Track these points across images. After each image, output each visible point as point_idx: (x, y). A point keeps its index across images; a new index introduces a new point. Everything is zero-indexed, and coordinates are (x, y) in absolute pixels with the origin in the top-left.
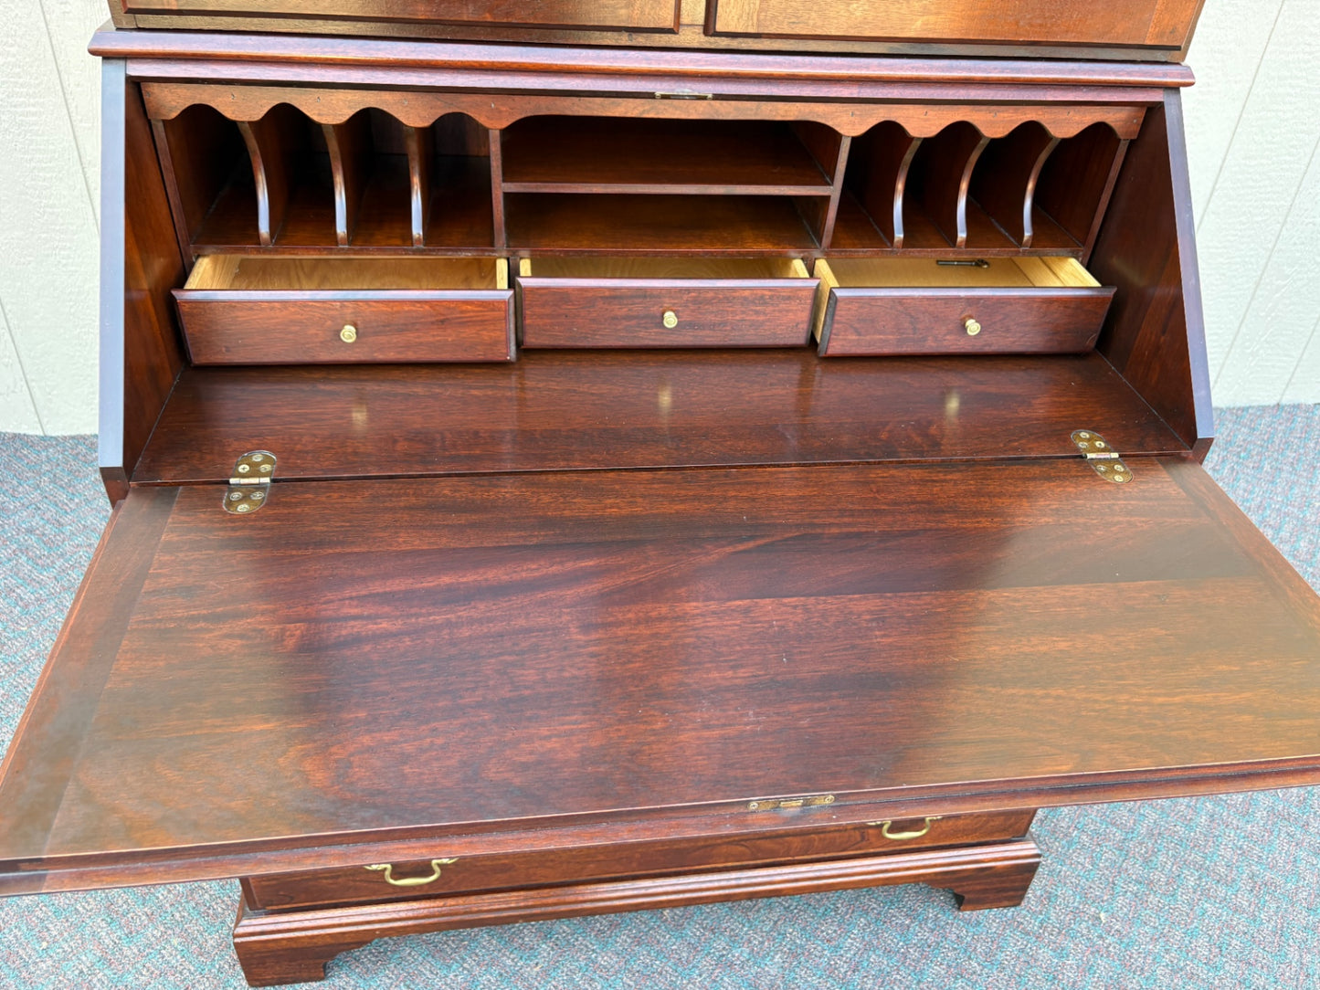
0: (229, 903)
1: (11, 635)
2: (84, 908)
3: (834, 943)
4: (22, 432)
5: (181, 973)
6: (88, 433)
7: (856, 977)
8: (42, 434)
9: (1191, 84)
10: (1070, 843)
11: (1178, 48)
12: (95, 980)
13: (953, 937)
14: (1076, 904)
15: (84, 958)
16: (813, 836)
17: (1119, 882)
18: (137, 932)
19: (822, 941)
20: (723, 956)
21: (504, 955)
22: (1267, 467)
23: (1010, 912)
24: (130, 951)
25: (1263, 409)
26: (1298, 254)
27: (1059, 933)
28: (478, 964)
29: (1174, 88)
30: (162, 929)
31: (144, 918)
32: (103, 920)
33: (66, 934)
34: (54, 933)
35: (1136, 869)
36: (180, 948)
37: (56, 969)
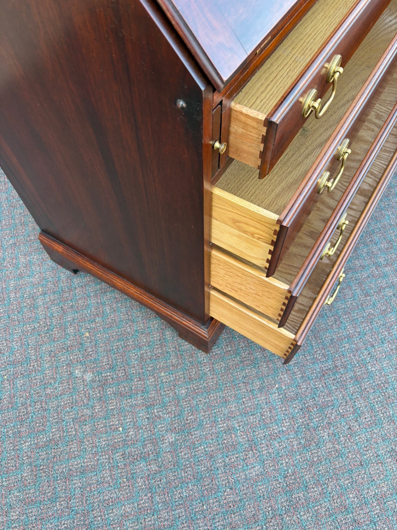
0: (160, 346)
2: (113, 406)
5: (180, 378)
12: (157, 414)
15: (141, 415)
18: (145, 388)
24: (152, 394)
30: (151, 377)
31: (139, 383)
32: (126, 400)
33: (122, 418)
34: (117, 423)
37: (137, 428)
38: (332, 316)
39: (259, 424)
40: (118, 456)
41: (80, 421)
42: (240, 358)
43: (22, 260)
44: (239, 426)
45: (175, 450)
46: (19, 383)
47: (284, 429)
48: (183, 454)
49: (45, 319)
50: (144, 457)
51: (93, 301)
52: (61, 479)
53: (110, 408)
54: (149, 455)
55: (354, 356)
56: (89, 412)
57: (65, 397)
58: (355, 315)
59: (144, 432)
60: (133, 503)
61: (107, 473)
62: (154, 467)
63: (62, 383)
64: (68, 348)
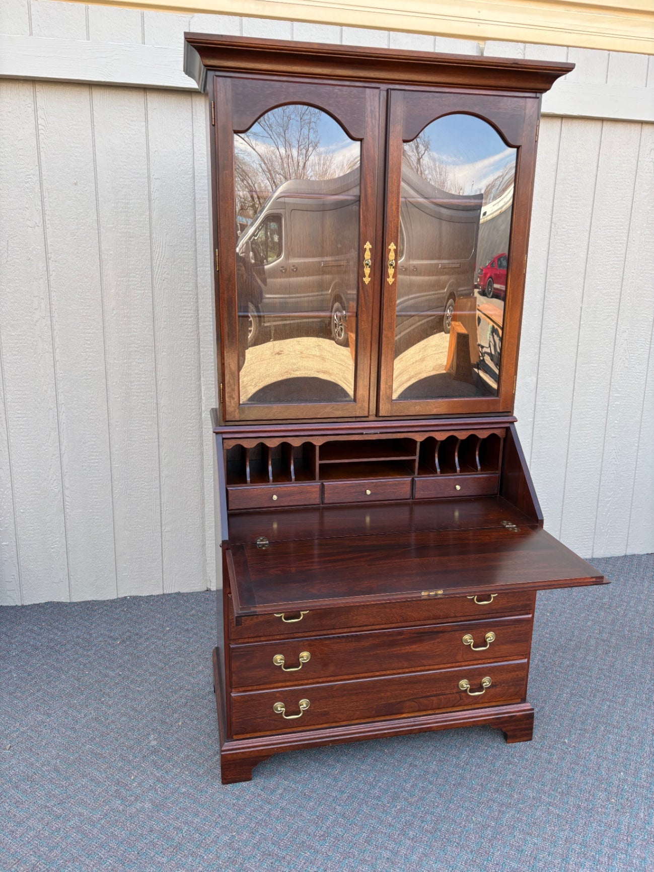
1: (82, 675)
2: (144, 765)
3: (457, 756)
4: (61, 601)
5: (192, 782)
6: (90, 600)
7: (468, 766)
8: (69, 601)
9: (517, 421)
10: (550, 719)
11: (510, 412)
13: (506, 752)
14: (555, 739)
15: (150, 781)
16: (441, 696)
17: (572, 730)
18: (170, 771)
19: (452, 756)
20: (412, 763)
21: (322, 768)
22: (622, 580)
23: (528, 743)
24: (168, 777)
25: (619, 558)
26: (611, 487)
27: (550, 748)
28: (312, 772)
29: (512, 423)
30: (180, 769)
31: (171, 766)
32: (154, 768)
33: (140, 774)
35: (579, 726)
36: (189, 775)
37: (140, 785)
38: (325, 832)
39: (197, 841)
40: (114, 788)
41: (123, 759)
42: (235, 802)
43: (200, 668)
44: (185, 832)
45: (140, 811)
46: (124, 718)
47: (205, 857)
48: (141, 816)
50: (123, 799)
51: (205, 711)
52: (81, 774)
53: (142, 765)
54: (127, 801)
55: (305, 863)
56: (131, 757)
57: (132, 742)
58: (341, 844)
59: (140, 790)
60: (91, 813)
61: (99, 790)
62: (121, 808)
63: (139, 735)
64: (163, 722)
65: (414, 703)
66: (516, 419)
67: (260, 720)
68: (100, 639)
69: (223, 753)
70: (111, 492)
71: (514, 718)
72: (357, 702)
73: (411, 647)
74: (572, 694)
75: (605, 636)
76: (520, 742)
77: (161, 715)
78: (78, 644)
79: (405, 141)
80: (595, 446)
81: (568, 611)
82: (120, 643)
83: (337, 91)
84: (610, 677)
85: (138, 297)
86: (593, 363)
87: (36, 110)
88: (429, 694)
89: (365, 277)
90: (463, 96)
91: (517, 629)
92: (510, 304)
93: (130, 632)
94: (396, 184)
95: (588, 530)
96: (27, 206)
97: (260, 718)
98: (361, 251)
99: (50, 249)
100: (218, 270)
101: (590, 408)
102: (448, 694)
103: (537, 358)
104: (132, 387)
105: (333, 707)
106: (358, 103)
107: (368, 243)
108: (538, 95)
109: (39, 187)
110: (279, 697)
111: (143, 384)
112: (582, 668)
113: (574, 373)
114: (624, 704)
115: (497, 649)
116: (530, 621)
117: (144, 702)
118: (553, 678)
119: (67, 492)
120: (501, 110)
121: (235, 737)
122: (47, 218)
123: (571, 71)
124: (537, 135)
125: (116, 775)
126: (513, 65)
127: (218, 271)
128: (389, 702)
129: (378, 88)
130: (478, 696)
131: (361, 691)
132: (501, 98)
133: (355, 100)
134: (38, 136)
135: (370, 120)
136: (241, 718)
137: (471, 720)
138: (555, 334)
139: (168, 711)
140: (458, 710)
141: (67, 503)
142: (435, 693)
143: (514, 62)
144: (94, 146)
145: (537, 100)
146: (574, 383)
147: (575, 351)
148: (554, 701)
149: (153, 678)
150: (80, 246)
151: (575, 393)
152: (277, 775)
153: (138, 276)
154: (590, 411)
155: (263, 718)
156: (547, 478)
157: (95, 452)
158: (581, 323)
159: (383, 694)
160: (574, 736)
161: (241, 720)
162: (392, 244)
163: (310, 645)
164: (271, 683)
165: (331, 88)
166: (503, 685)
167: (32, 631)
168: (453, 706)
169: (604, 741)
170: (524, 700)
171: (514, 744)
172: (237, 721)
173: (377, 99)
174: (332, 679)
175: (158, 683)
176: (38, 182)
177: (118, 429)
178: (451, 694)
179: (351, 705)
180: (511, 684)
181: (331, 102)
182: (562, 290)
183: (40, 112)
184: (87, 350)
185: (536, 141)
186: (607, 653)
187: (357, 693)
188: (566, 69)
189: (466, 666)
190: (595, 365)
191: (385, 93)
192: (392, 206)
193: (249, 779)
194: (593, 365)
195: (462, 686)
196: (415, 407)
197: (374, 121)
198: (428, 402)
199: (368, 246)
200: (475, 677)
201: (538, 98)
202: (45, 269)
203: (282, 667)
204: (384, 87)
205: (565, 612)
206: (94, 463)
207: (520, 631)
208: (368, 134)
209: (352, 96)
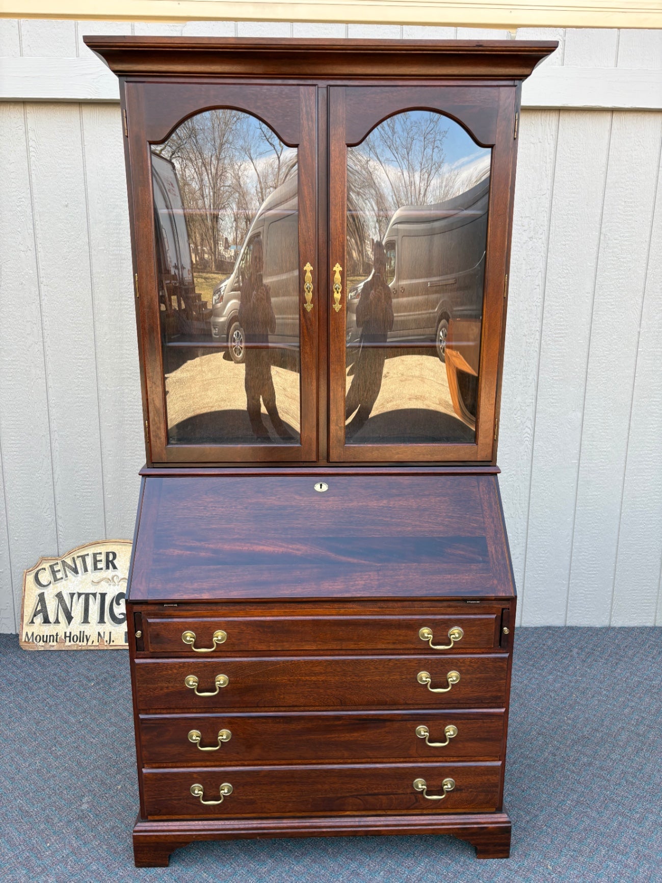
1: (43, 719)
2: (66, 831)
3: (411, 868)
9: (500, 472)
11: (492, 461)
12: (69, 860)
13: (472, 870)
14: (539, 859)
15: (64, 851)
16: (392, 796)
17: (564, 849)
18: (88, 842)
19: (405, 867)
20: (355, 870)
21: (250, 863)
23: (504, 861)
24: (84, 850)
27: (528, 871)
28: (238, 866)
29: (495, 474)
30: (99, 842)
31: (92, 837)
32: (74, 837)
33: (57, 841)
35: (574, 845)
36: (106, 850)
37: (52, 855)
40: (26, 854)
41: (48, 820)
46: (66, 774)
49: (122, 759)
50: (30, 869)
53: (64, 831)
54: (33, 872)
56: (56, 820)
57: (63, 802)
59: (51, 860)
61: (11, 854)
63: (74, 795)
64: (103, 783)
65: (359, 801)
66: (500, 470)
67: (175, 802)
68: (76, 679)
69: (135, 834)
70: (104, 523)
71: (485, 830)
72: (289, 792)
73: (352, 735)
74: (578, 802)
75: (642, 729)
76: (494, 858)
77: (103, 775)
78: (52, 682)
79: (349, 145)
80: (656, 495)
81: (605, 692)
82: (94, 685)
83: (265, 91)
84: (633, 784)
85: (130, 322)
86: (655, 398)
87: (26, 132)
88: (376, 791)
89: (306, 303)
90: (418, 88)
91: (485, 725)
92: (487, 334)
93: (109, 674)
94: (340, 195)
95: (648, 593)
96: (19, 229)
97: (175, 800)
98: (302, 274)
99: (42, 273)
100: (138, 296)
101: (651, 450)
102: (399, 794)
103: (583, 391)
104: (125, 415)
105: (260, 795)
106: (290, 104)
107: (308, 264)
108: (517, 82)
109: (30, 210)
110: (197, 778)
111: (136, 412)
112: (601, 768)
113: (629, 408)
114: (640, 822)
115: (460, 746)
116: (505, 716)
117: (94, 756)
118: (561, 778)
119: (60, 522)
120: (467, 104)
121: (150, 818)
122: (38, 241)
123: (553, 51)
124: (516, 131)
125: (34, 838)
126: (476, 48)
127: (138, 298)
128: (328, 796)
129: (315, 85)
130: (439, 800)
131: (293, 781)
132: (467, 88)
133: (287, 100)
134: (28, 158)
135: (305, 122)
136: (155, 798)
137: (430, 827)
138: (604, 363)
139: (113, 771)
140: (415, 813)
141: (60, 533)
142: (384, 791)
143: (478, 44)
144: (84, 166)
145: (514, 89)
146: (630, 420)
147: (631, 383)
148: (553, 808)
149: (112, 729)
150: (71, 269)
151: (631, 432)
152: (199, 864)
153: (130, 299)
154: (651, 454)
155: (180, 799)
156: (596, 530)
157: (88, 481)
158: (639, 350)
159: (320, 786)
160: (563, 858)
161: (154, 800)
162: (338, 265)
163: (230, 723)
164: (187, 761)
165: (258, 88)
166: (470, 790)
167: (14, 664)
168: (408, 809)
169: (600, 870)
170: (499, 809)
171: (486, 860)
172: (150, 800)
173: (313, 98)
174: (260, 762)
175: (115, 735)
176: (29, 205)
177: (110, 458)
178: (403, 794)
179: (282, 795)
180: (480, 789)
181: (258, 104)
182: (613, 311)
183: (31, 134)
184: (79, 376)
185: (515, 139)
186: (638, 751)
187: (288, 782)
188: (547, 49)
189: (422, 762)
190: (658, 400)
191: (325, 91)
192: (335, 221)
193: (167, 866)
194: (655, 399)
195: (417, 787)
196: (372, 452)
197: (310, 123)
198: (388, 447)
199: (308, 267)
200: (434, 778)
201: (515, 86)
202: (37, 293)
203: (198, 745)
204: (322, 83)
205: (600, 693)
206: (87, 492)
207: (490, 727)
208: (305, 140)
209: (284, 96)
